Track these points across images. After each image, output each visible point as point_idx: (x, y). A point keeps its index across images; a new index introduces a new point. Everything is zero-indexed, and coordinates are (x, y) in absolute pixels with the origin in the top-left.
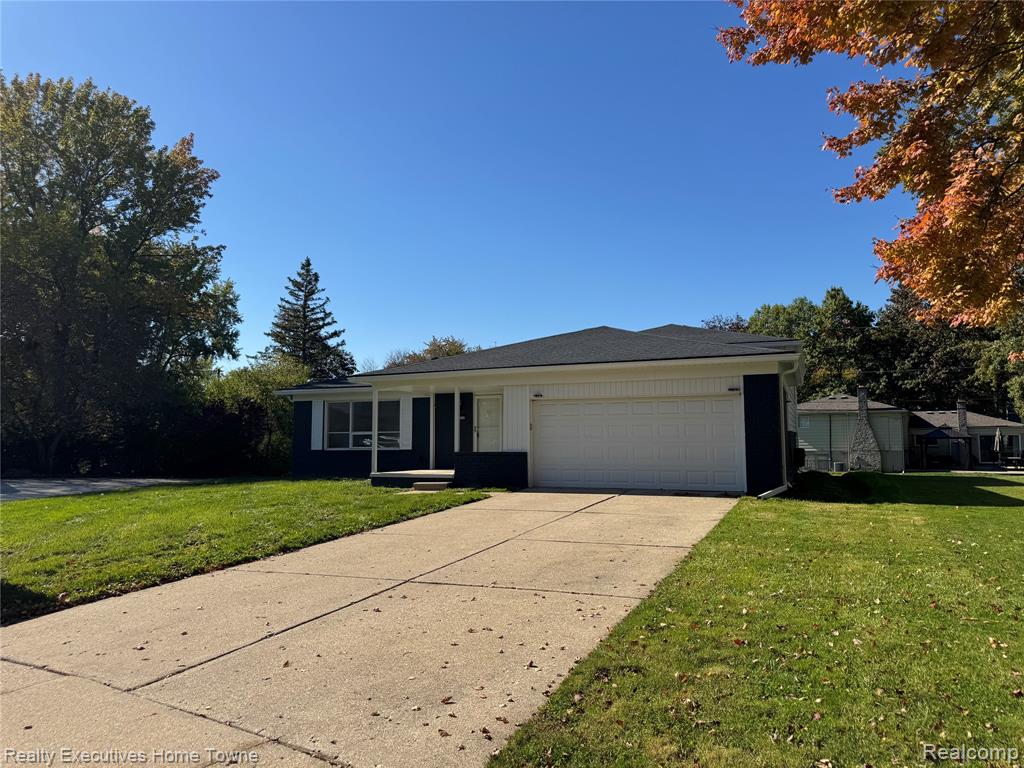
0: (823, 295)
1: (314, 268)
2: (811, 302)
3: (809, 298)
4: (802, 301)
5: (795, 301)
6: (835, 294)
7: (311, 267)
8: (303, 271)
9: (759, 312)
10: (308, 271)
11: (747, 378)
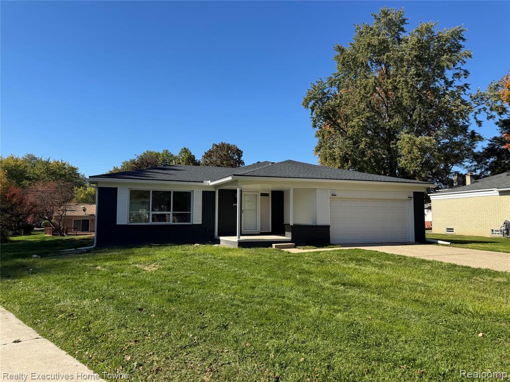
11: (415, 193)
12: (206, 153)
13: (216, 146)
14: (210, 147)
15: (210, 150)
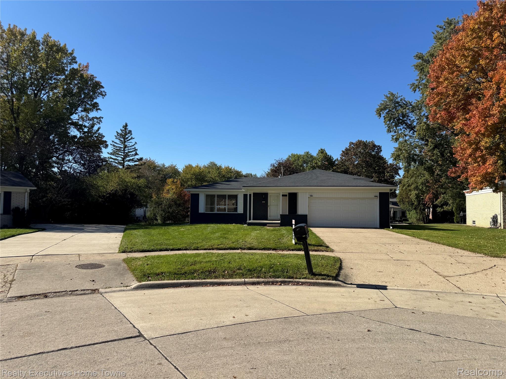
0: (317, 152)
1: (129, 128)
2: (311, 154)
3: (310, 152)
4: (308, 153)
5: (305, 153)
6: (322, 151)
7: (127, 127)
8: (123, 129)
9: (290, 157)
10: (126, 129)
11: (380, 193)
12: (343, 152)
13: (353, 143)
14: (347, 146)
15: (347, 148)
